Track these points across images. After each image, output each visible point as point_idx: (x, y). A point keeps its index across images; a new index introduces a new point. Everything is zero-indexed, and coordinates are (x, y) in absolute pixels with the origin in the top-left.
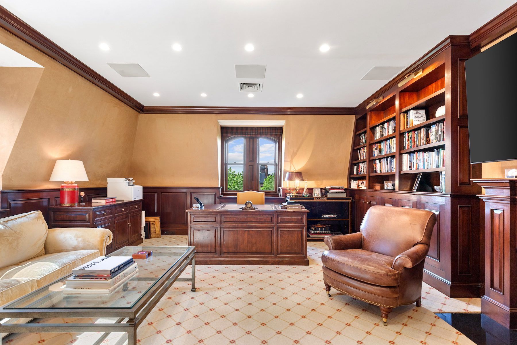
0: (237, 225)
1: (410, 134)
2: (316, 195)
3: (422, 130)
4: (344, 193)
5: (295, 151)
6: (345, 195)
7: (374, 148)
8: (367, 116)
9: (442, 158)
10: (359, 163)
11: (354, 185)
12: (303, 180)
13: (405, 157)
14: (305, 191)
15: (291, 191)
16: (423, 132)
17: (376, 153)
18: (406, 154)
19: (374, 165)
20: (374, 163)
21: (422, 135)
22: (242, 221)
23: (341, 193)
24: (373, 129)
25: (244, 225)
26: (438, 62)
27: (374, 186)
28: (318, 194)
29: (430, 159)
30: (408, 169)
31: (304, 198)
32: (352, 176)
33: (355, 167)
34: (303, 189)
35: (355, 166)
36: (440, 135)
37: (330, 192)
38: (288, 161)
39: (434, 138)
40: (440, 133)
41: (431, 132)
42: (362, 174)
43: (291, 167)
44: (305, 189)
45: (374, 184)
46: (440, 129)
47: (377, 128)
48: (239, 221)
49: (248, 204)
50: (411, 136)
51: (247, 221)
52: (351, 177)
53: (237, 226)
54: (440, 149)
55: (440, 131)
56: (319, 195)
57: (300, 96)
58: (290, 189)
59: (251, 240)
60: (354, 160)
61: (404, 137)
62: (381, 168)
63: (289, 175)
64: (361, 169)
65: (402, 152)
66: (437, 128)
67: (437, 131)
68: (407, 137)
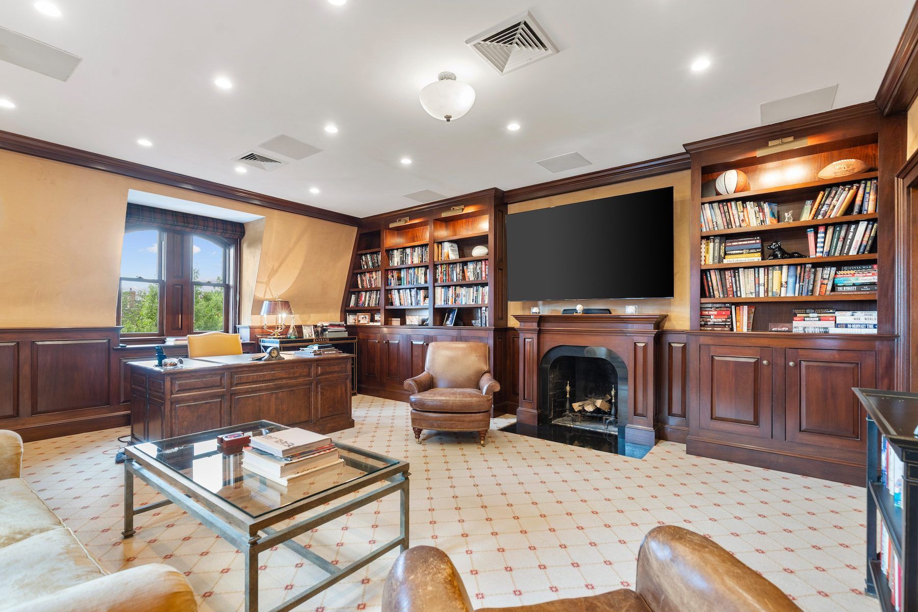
0: (259, 387)
1: (444, 266)
2: (308, 335)
3: (458, 264)
4: (345, 331)
5: (275, 268)
6: (346, 335)
7: (390, 275)
8: (381, 234)
9: (481, 294)
10: (359, 292)
11: (351, 320)
12: (291, 313)
13: (439, 290)
14: (291, 331)
15: (271, 331)
16: (458, 268)
17: (393, 283)
18: (440, 287)
19: (389, 295)
20: (389, 292)
21: (458, 270)
22: (267, 379)
23: (341, 331)
24: (389, 252)
25: (271, 385)
26: (481, 206)
27: (389, 322)
28: (310, 334)
29: (468, 295)
30: (443, 303)
31: (290, 341)
32: (347, 308)
33: (353, 297)
34: (288, 327)
35: (353, 295)
36: (478, 273)
37: (329, 330)
38: (262, 283)
39: (472, 275)
40: (478, 271)
41: (467, 268)
42: (366, 305)
43: (265, 292)
44: (291, 327)
45: (390, 319)
46: (478, 267)
47: (395, 251)
48: (261, 379)
49: (273, 352)
50: (445, 269)
51: (274, 378)
52: (346, 310)
53: (258, 389)
54: (479, 286)
55: (478, 268)
56: (312, 335)
57: (315, 191)
58: (270, 328)
59: (281, 407)
60: (352, 287)
61: (438, 269)
62: (400, 299)
63: (270, 305)
64: (363, 299)
65: (436, 284)
66: (475, 266)
67: (475, 269)
68: (440, 269)
